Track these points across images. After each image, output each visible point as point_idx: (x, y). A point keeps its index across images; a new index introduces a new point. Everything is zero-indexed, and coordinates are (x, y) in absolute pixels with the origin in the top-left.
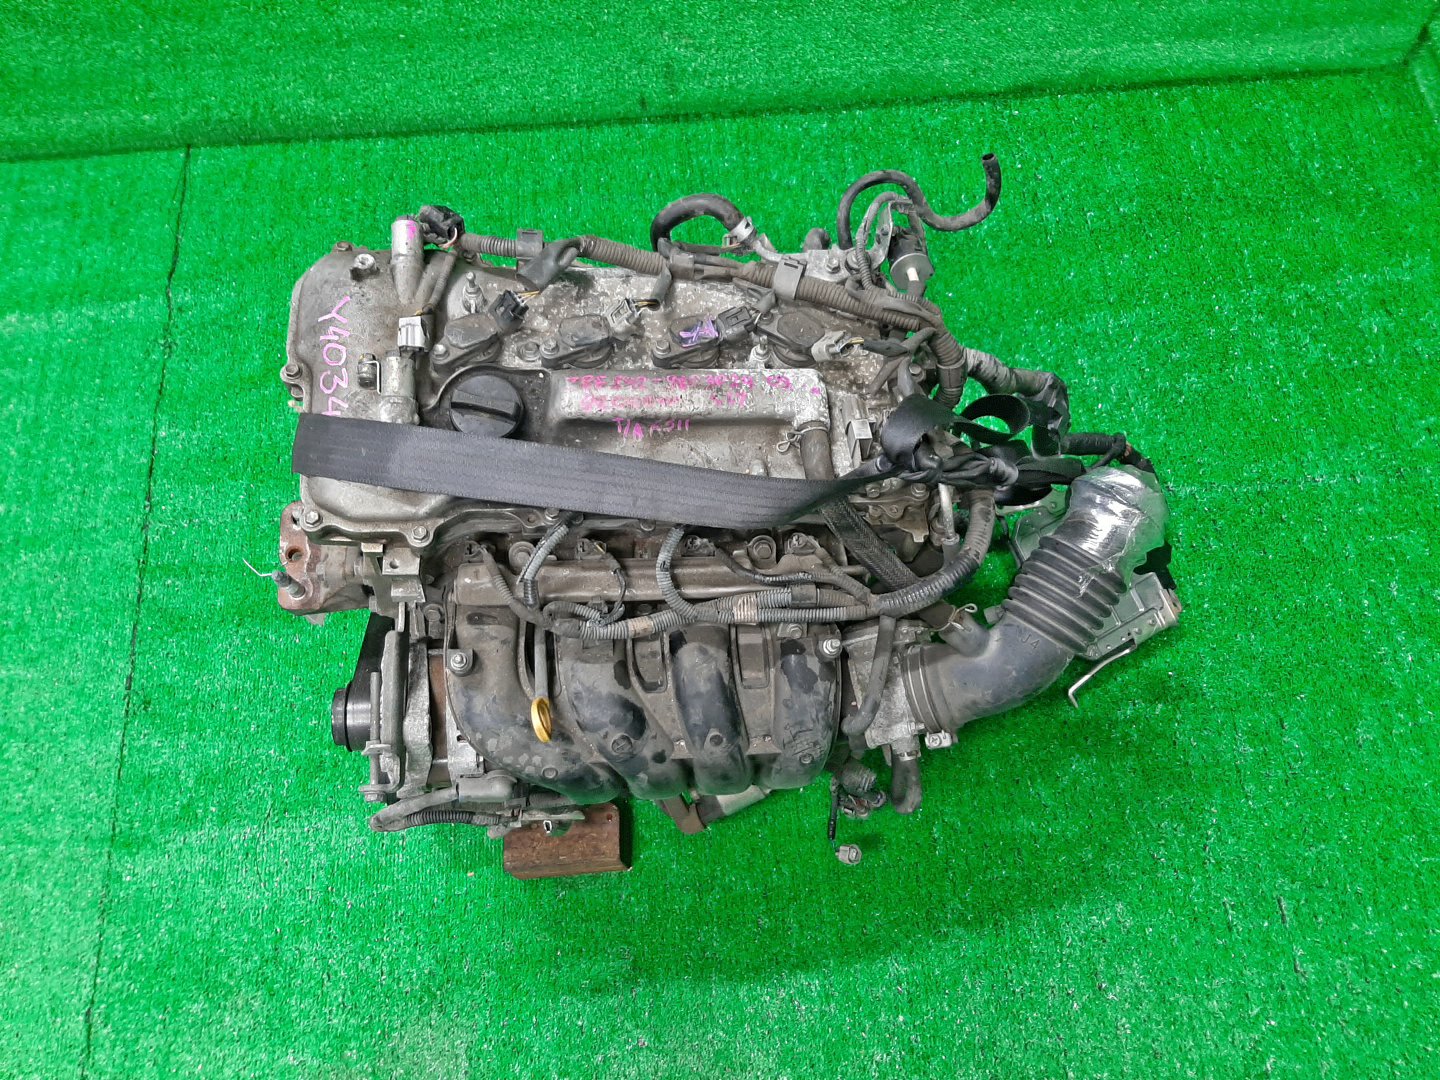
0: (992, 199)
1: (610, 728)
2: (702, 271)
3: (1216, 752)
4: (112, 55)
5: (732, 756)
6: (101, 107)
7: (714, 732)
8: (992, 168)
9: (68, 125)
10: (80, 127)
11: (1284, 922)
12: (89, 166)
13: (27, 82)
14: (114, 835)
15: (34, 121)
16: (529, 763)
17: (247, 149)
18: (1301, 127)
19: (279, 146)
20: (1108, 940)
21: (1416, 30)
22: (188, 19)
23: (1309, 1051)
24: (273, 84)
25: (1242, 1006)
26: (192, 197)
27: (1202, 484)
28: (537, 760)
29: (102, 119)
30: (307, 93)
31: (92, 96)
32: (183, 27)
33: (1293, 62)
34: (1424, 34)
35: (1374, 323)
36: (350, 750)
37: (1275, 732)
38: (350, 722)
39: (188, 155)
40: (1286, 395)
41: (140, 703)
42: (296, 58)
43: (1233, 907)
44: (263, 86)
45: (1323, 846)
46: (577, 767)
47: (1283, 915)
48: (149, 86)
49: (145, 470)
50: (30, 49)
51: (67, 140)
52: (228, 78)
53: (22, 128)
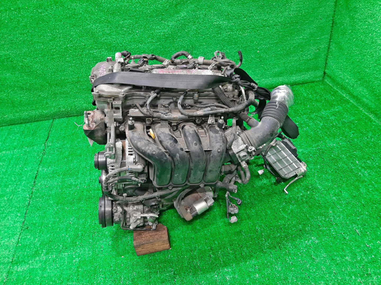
0: (241, 60)
1: (169, 141)
2: (182, 62)
3: (326, 200)
4: (40, 96)
5: (200, 149)
6: (34, 110)
7: (195, 142)
8: (240, 53)
9: (25, 115)
10: (28, 115)
11: (359, 235)
12: (28, 125)
13: (18, 104)
14: (12, 262)
15: (17, 114)
16: (149, 149)
17: (68, 118)
18: (305, 91)
19: (76, 117)
20: (312, 247)
21: (323, 73)
22: (59, 86)
23: (379, 266)
24: (76, 101)
25: (355, 257)
26: (53, 127)
27: (304, 149)
28: (150, 148)
29: (34, 113)
30: (84, 103)
31: (33, 107)
32: (57, 88)
33: (299, 81)
34: (325, 73)
35: (333, 118)
36: (99, 170)
37: (340, 193)
38: (99, 160)
39: (53, 120)
40: (318, 131)
41: (25, 228)
42: (83, 95)
43: (344, 233)
44: (74, 102)
45: (362, 216)
46: (161, 151)
47: (358, 234)
48: (47, 103)
49: (34, 177)
50: (21, 96)
51: (24, 119)
52: (66, 100)
53: (14, 116)
